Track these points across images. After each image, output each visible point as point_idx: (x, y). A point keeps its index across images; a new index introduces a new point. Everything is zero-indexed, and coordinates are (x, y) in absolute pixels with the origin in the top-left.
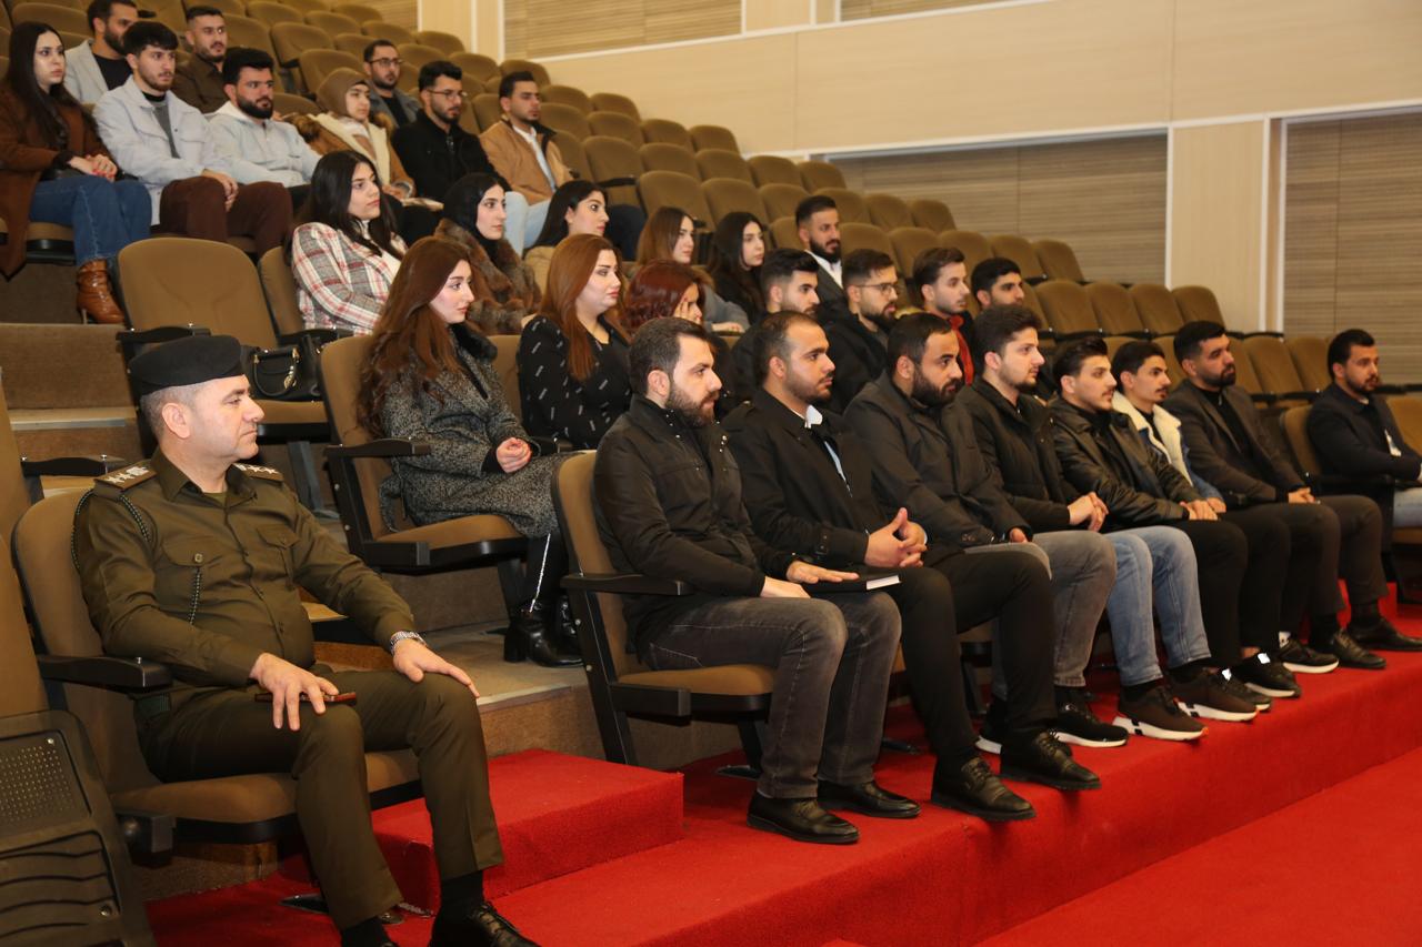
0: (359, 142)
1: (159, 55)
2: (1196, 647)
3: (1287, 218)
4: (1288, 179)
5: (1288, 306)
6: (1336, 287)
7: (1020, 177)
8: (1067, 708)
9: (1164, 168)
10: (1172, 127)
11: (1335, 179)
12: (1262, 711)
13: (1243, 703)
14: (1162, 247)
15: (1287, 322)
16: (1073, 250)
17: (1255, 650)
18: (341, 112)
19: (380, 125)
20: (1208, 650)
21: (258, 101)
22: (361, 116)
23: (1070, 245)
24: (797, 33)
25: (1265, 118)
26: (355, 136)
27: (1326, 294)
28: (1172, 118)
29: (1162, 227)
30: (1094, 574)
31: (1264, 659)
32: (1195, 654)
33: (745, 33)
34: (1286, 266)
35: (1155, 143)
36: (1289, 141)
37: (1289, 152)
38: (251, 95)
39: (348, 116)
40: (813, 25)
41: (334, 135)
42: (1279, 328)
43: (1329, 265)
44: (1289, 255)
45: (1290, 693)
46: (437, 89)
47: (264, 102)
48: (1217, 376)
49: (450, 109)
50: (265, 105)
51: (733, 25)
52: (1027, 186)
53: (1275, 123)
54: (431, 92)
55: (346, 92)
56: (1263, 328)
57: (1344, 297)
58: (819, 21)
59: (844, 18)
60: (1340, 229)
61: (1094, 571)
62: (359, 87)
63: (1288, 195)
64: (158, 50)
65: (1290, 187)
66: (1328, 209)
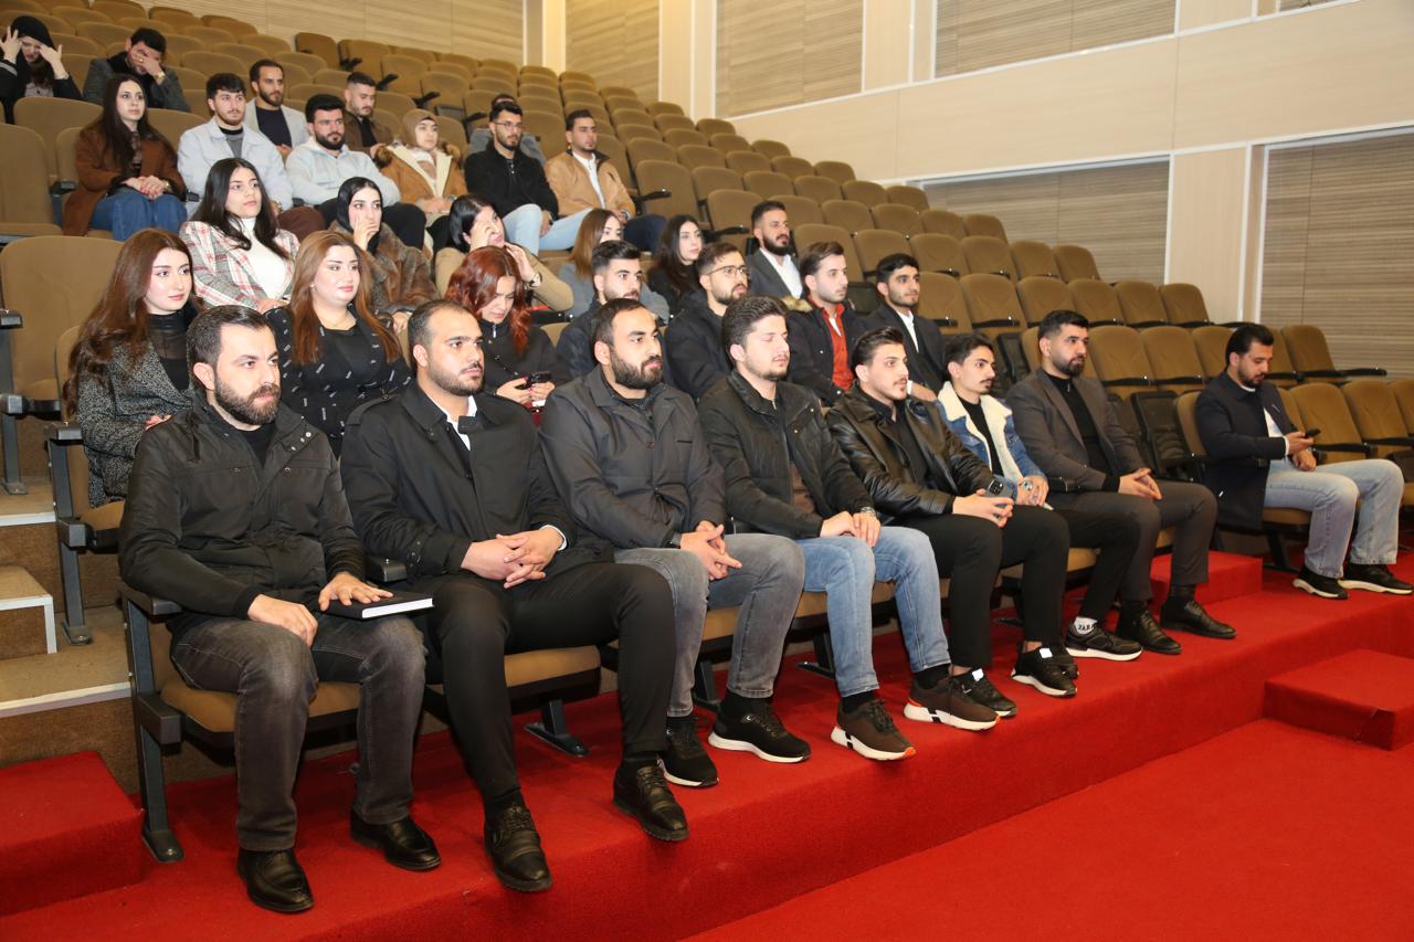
0: (422, 167)
1: (228, 98)
2: (932, 653)
3: (1266, 227)
4: (1268, 195)
5: (1264, 301)
6: (1304, 285)
7: (1059, 196)
8: (748, 718)
9: (1165, 186)
10: (1173, 155)
11: (1308, 195)
12: (1002, 718)
13: (981, 708)
14: (1163, 252)
15: (1263, 314)
16: (1093, 254)
17: (1038, 644)
18: (410, 142)
19: (446, 152)
20: (948, 656)
21: (329, 135)
22: (428, 146)
23: (1090, 250)
24: (899, 90)
25: (1248, 145)
26: (420, 163)
27: (1296, 292)
28: (1173, 148)
29: (1163, 236)
30: (772, 584)
31: (1046, 653)
32: (930, 661)
33: (864, 92)
34: (1264, 267)
35: (1160, 169)
36: (1270, 164)
37: (1270, 173)
38: (325, 131)
39: (418, 146)
40: (911, 83)
41: (403, 162)
42: (1257, 320)
43: (1300, 267)
44: (1268, 259)
45: (1062, 693)
46: (500, 121)
47: (335, 136)
48: (1065, 361)
49: (509, 137)
50: (335, 139)
51: (856, 88)
52: (1067, 203)
53: (1258, 149)
54: (497, 124)
55: (414, 127)
56: (1240, 319)
57: (1311, 294)
58: (915, 80)
59: (937, 76)
60: (1310, 236)
61: (771, 581)
62: (424, 122)
63: (1268, 209)
64: (226, 93)
65: (1269, 202)
66: (1302, 221)
